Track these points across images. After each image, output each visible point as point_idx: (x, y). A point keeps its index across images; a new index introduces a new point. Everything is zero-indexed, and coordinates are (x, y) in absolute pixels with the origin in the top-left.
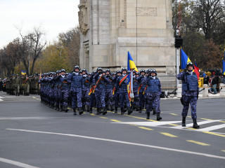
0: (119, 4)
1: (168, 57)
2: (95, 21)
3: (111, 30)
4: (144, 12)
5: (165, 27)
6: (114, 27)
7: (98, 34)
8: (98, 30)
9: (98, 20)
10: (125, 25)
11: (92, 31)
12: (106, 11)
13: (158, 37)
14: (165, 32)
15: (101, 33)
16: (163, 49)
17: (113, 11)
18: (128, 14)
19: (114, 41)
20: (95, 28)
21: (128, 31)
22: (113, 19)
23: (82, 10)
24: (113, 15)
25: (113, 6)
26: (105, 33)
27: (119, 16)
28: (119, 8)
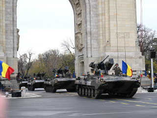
0: (105, 30)
1: (138, 64)
2: (89, 41)
3: (99, 47)
4: (121, 35)
5: (135, 45)
6: (102, 46)
7: (91, 50)
8: (91, 48)
9: (91, 41)
10: (110, 44)
11: (87, 48)
12: (95, 35)
13: (130, 52)
14: (135, 48)
15: (93, 50)
16: (134, 60)
17: (101, 35)
18: (112, 37)
19: (102, 55)
20: (89, 46)
21: (112, 48)
22: (101, 41)
23: (79, 35)
24: (101, 38)
25: (101, 32)
26: (95, 49)
27: (105, 39)
28: (105, 33)
